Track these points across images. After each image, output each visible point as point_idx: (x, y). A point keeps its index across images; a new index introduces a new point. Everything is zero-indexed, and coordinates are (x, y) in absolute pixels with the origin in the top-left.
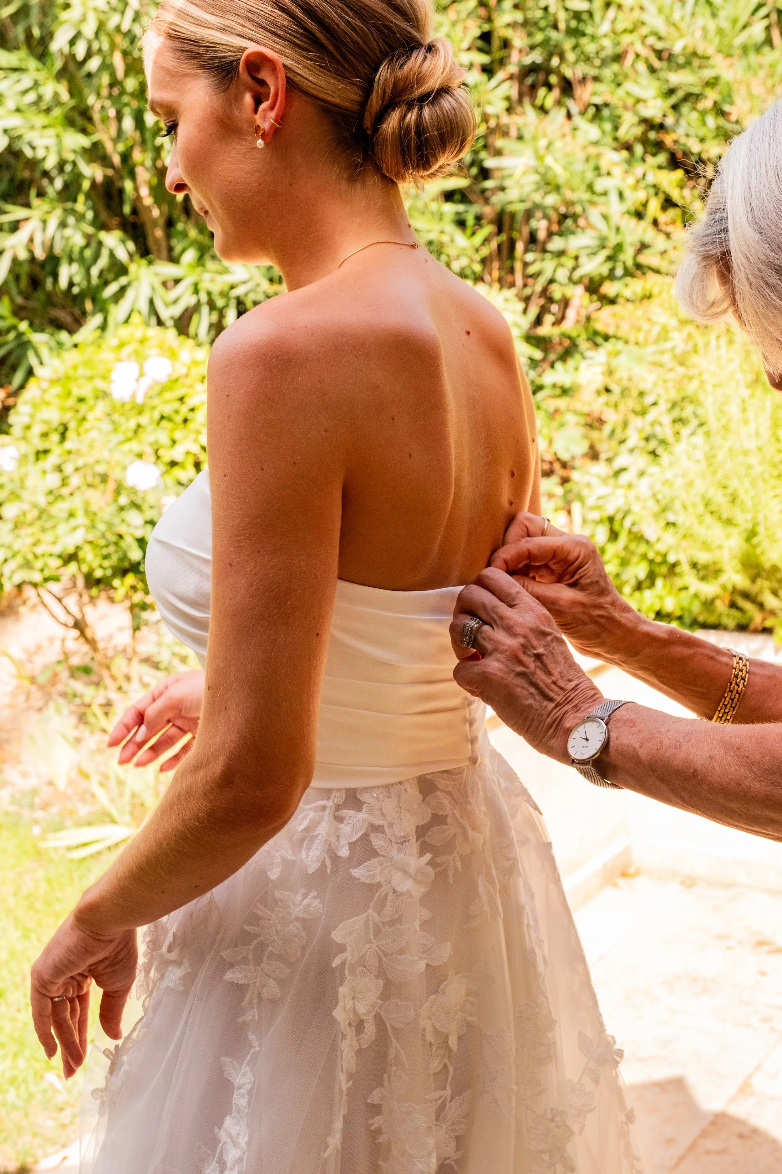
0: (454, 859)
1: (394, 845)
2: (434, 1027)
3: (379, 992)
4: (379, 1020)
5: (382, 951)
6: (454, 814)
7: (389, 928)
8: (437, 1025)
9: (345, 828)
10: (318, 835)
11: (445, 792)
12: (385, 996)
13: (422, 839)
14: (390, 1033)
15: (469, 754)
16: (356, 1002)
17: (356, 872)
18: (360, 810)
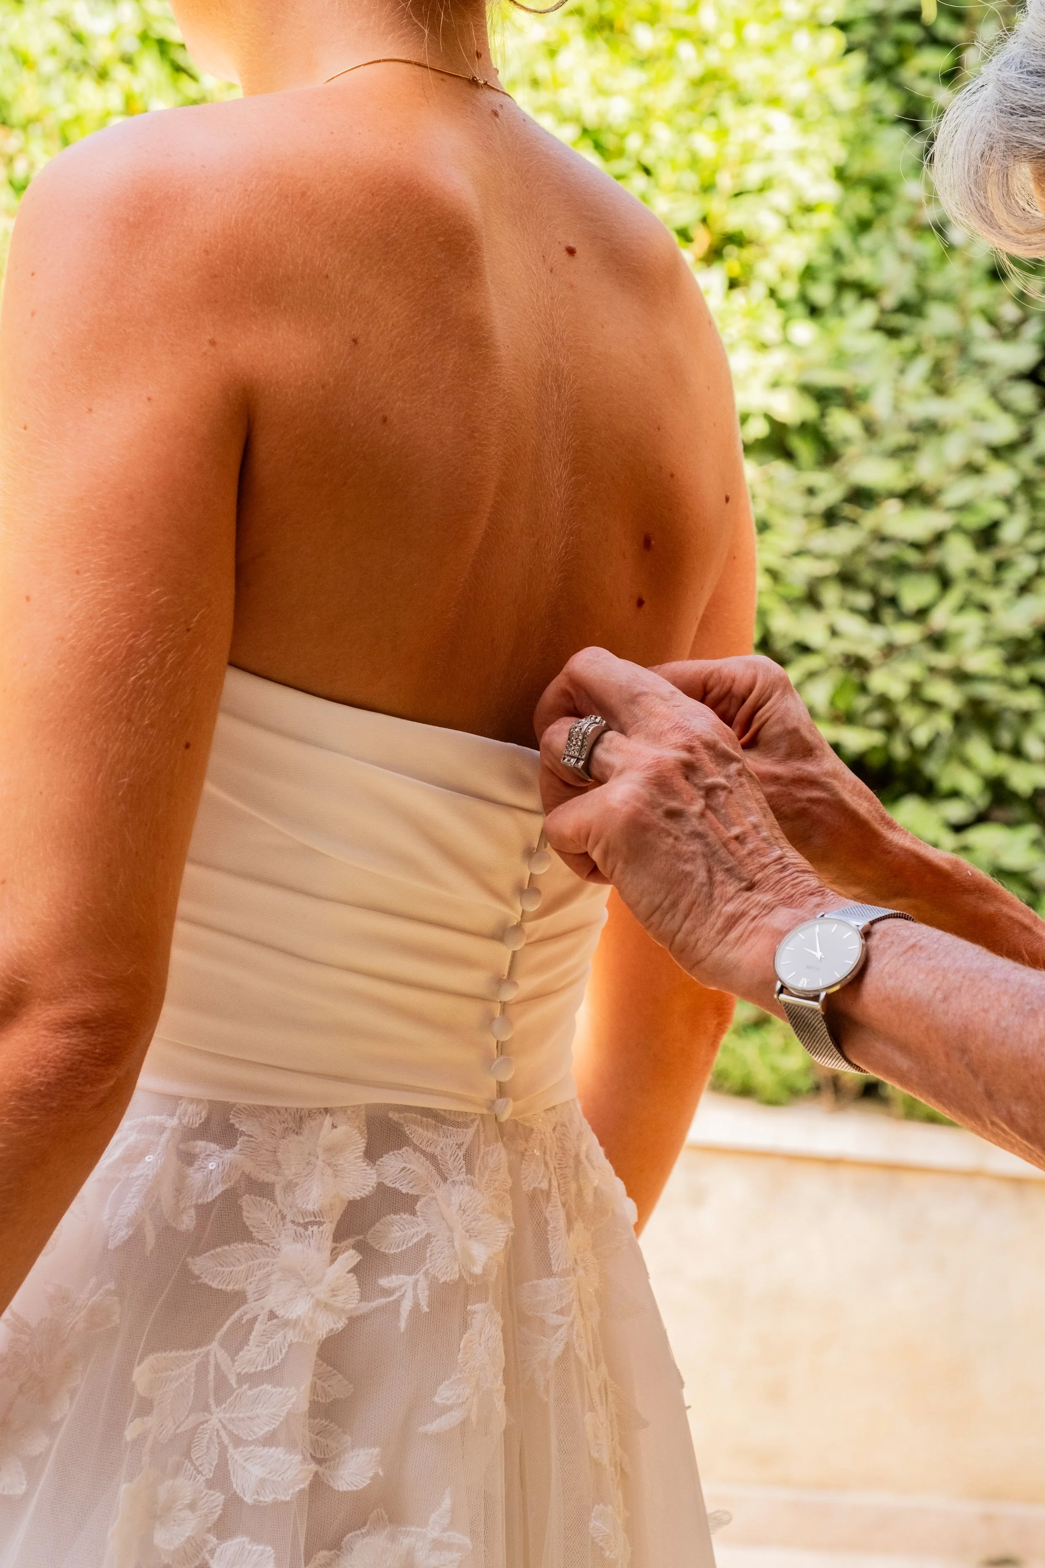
0: (416, 1284)
1: (289, 1225)
3: (211, 1517)
5: (230, 1434)
6: (433, 1197)
7: (250, 1388)
9: (195, 1177)
11: (422, 1151)
13: (360, 1237)
16: (157, 1526)
18: (231, 1145)
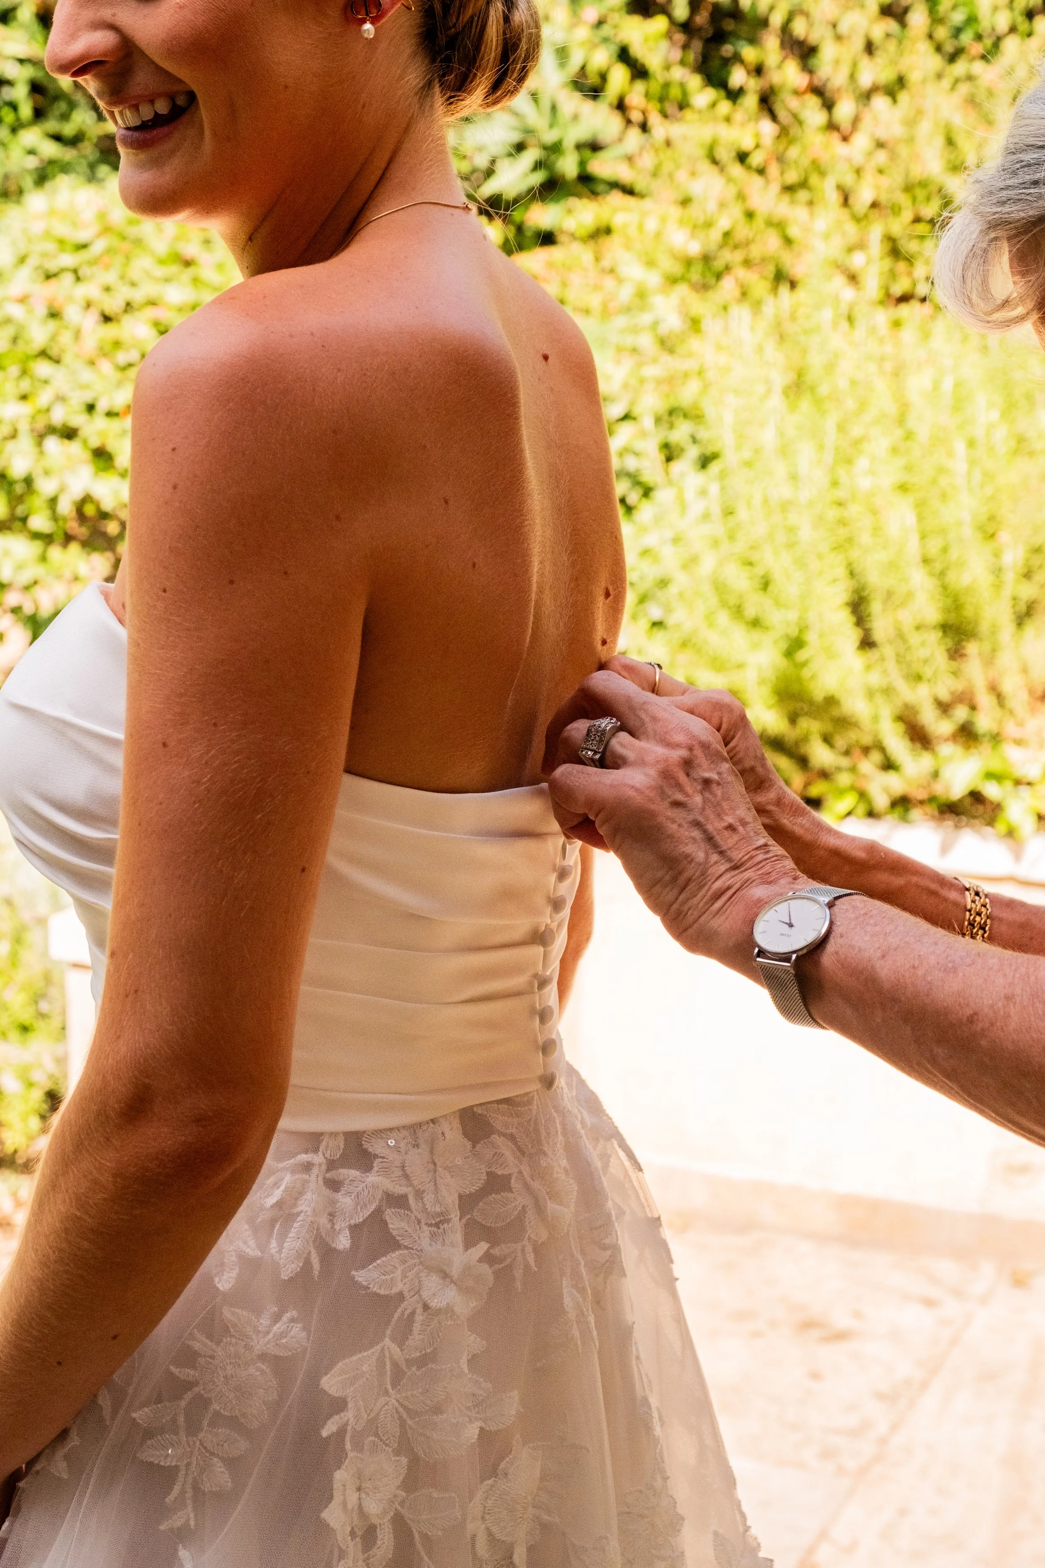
0: (523, 1250)
1: (425, 1228)
2: (490, 1534)
3: (401, 1478)
4: (400, 1524)
5: (406, 1408)
6: (520, 1172)
7: (418, 1370)
8: (495, 1529)
9: (345, 1201)
10: (298, 1214)
11: (504, 1135)
12: (410, 1483)
13: (469, 1216)
14: (419, 1546)
15: (540, 1072)
16: (363, 1496)
17: (361, 1276)
18: (368, 1168)
